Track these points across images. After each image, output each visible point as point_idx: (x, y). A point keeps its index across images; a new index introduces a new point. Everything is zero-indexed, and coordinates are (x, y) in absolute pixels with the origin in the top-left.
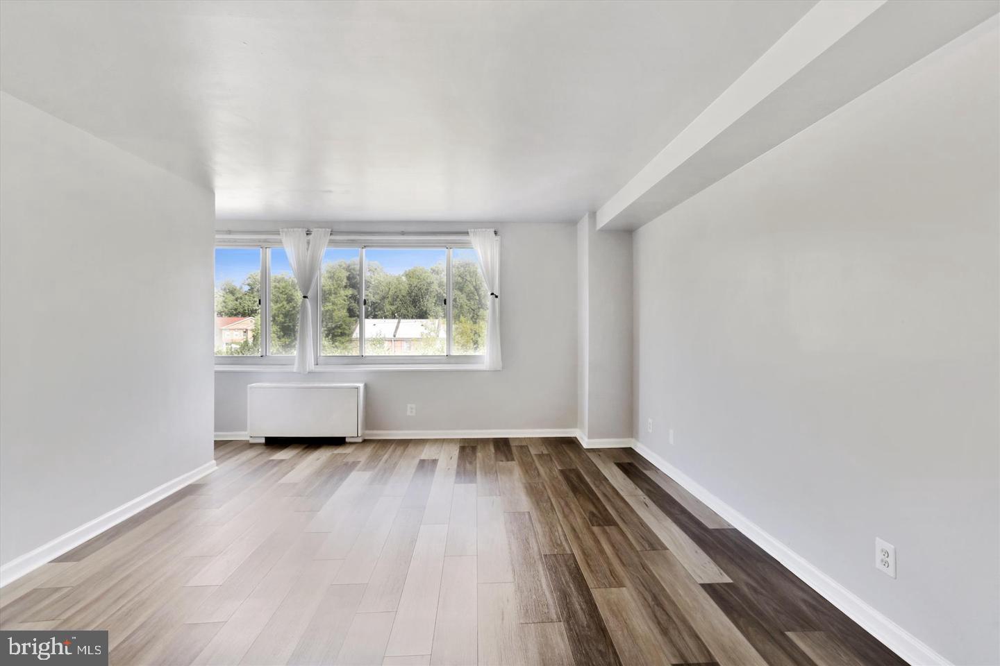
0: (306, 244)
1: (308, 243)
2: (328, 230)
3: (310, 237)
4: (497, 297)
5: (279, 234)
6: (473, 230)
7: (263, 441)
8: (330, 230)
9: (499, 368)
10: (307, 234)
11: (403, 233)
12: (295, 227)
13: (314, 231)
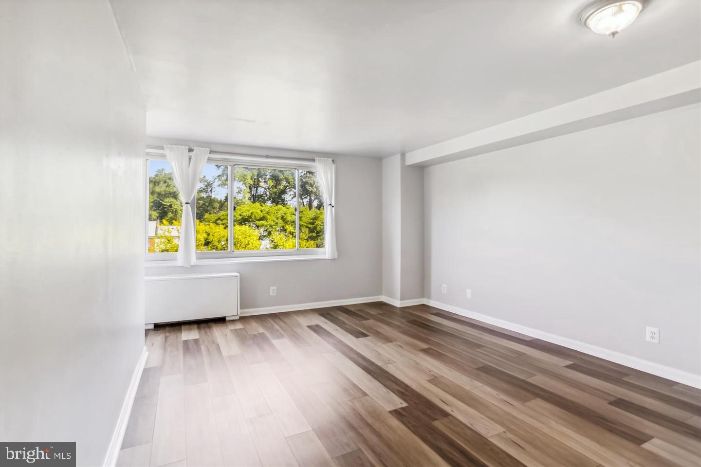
0: (188, 159)
1: (190, 158)
2: (207, 149)
3: (191, 154)
4: (333, 207)
5: (164, 149)
6: (318, 158)
7: (152, 327)
8: (209, 149)
9: (336, 257)
10: (189, 151)
11: (267, 157)
12: (179, 145)
13: (196, 149)
